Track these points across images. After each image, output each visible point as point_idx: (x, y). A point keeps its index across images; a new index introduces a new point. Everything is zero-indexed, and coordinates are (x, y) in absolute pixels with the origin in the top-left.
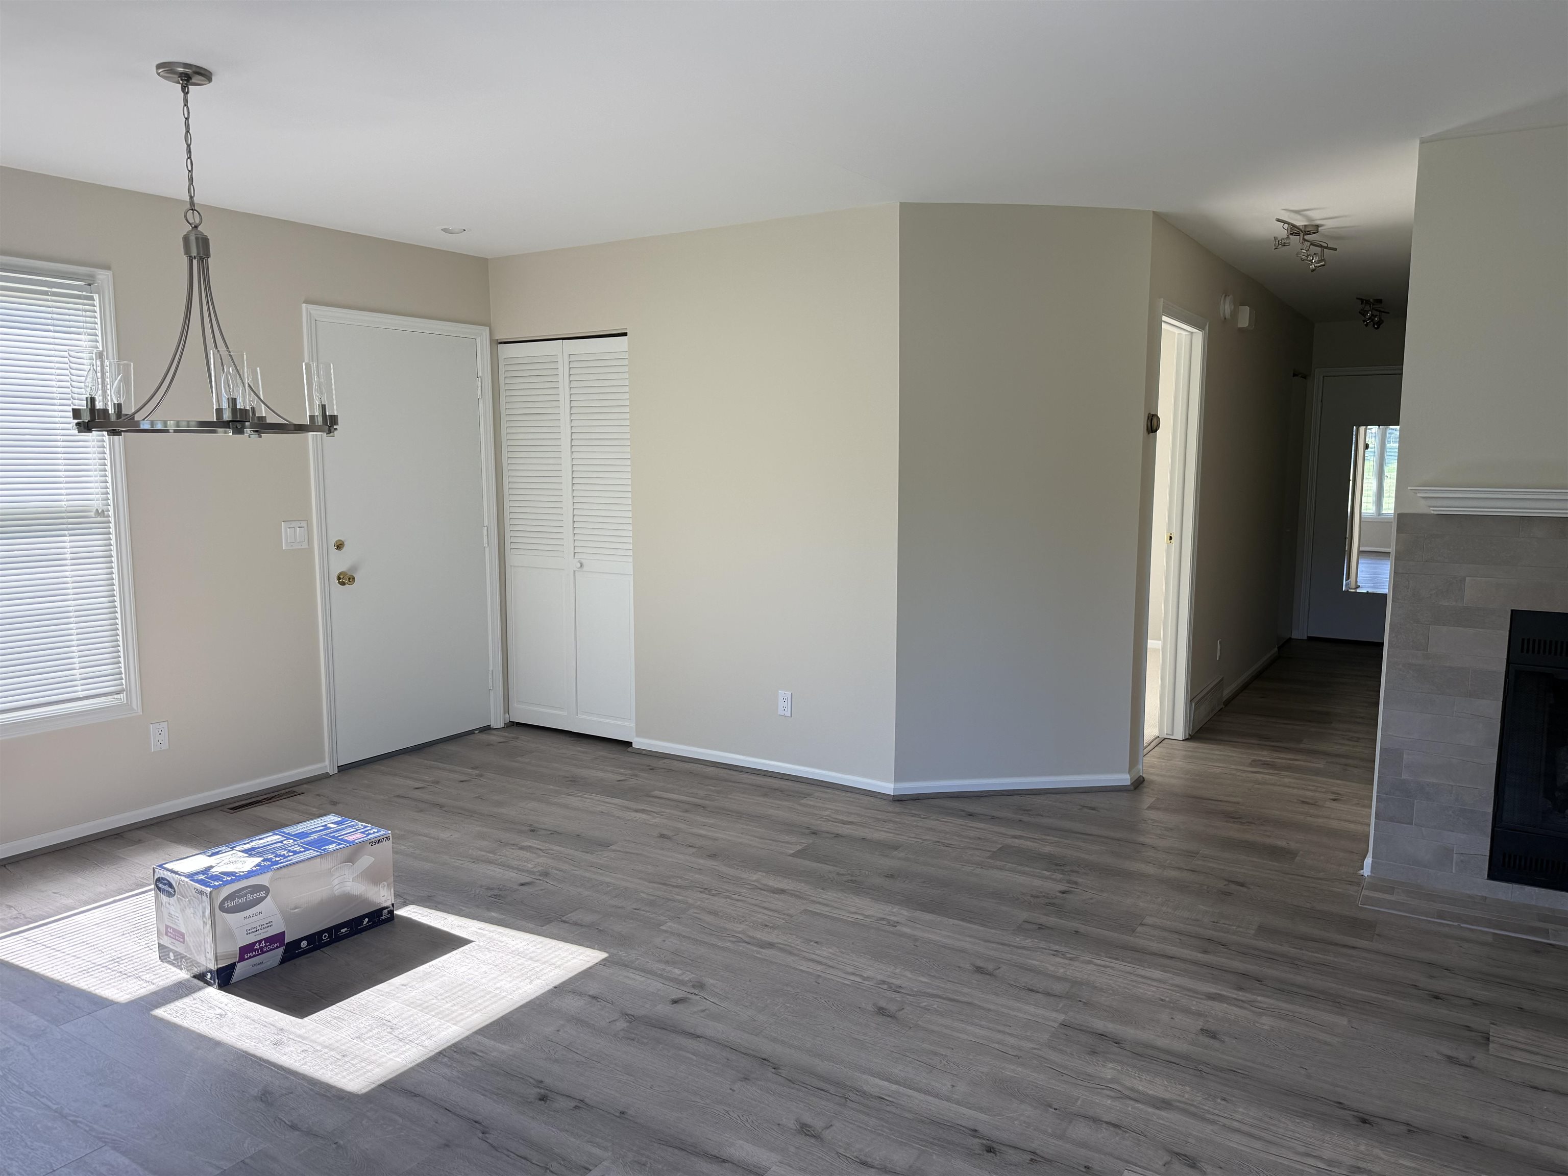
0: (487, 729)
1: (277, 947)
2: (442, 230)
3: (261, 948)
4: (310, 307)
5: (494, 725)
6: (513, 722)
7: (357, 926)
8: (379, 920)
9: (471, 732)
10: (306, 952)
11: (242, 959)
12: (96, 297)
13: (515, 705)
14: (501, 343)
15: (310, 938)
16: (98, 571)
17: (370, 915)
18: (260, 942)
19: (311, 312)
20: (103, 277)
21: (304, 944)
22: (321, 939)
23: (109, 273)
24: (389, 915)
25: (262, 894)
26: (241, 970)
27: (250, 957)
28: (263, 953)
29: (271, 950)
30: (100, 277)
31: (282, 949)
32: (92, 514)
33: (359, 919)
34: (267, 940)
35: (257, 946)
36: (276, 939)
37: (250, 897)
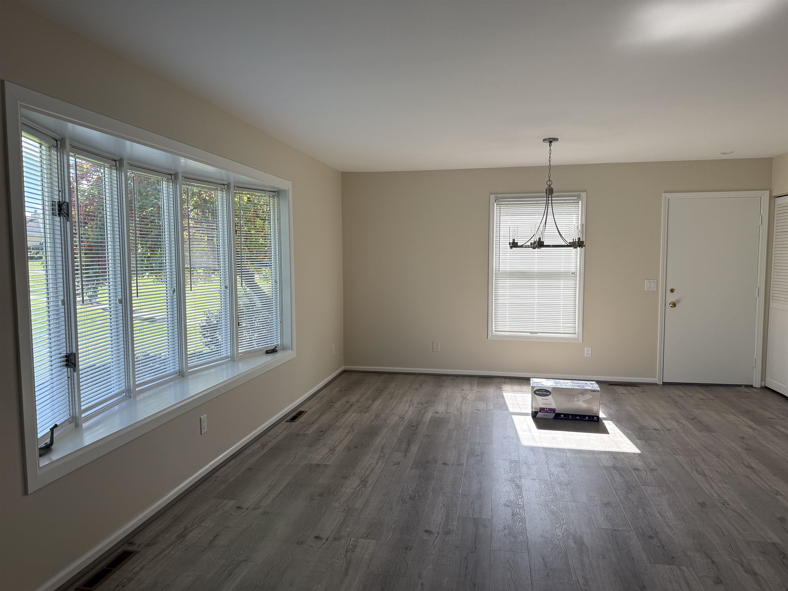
0: (751, 386)
1: (552, 413)
2: (721, 153)
3: (547, 411)
4: (666, 194)
5: (754, 386)
6: (767, 387)
7: (583, 418)
8: (592, 419)
9: (740, 386)
10: (562, 419)
11: (540, 411)
12: (580, 202)
13: (768, 378)
14: (777, 197)
15: (565, 415)
16: (571, 292)
17: (590, 416)
18: (547, 409)
19: (666, 196)
20: (583, 195)
21: (562, 416)
22: (568, 417)
23: (585, 193)
24: (597, 420)
25: (549, 393)
26: (540, 415)
27: (543, 412)
28: (547, 412)
29: (550, 413)
30: (582, 195)
31: (554, 414)
32: (571, 273)
33: (585, 416)
34: (549, 409)
35: (546, 409)
36: (553, 410)
37: (544, 393)
